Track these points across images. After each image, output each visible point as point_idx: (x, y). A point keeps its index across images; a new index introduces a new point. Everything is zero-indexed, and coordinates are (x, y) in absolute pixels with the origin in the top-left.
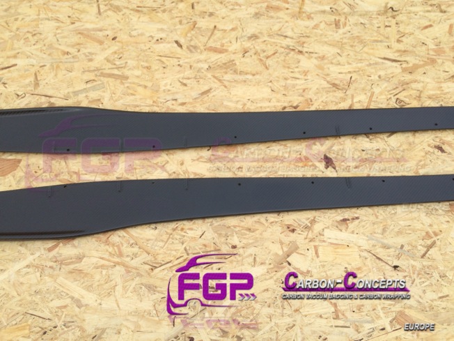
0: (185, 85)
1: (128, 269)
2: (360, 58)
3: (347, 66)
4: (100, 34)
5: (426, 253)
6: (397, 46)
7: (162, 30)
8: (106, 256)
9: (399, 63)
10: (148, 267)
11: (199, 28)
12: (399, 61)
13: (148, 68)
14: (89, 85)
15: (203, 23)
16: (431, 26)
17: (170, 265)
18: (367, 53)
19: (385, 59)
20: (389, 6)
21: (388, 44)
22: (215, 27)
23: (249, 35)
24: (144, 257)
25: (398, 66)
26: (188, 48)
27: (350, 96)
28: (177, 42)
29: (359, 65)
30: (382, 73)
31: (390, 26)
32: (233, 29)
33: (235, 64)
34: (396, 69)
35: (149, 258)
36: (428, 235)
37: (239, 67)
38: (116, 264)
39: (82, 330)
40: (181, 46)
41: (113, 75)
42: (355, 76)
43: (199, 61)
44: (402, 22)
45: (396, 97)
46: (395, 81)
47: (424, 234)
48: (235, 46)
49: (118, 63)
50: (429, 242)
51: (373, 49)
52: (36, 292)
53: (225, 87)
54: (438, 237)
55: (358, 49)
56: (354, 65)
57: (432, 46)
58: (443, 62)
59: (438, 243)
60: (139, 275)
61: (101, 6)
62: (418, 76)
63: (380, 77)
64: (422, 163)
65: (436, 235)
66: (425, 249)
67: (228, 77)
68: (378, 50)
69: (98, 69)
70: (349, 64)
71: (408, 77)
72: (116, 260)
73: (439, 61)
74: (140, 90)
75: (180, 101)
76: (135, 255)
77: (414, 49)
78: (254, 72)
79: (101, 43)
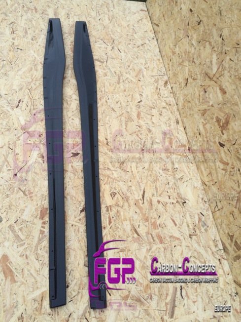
0: (117, 103)
1: (30, 83)
2: (143, 178)
3: (136, 171)
4: (141, 76)
5: (21, 190)
6: (155, 200)
7: (147, 96)
8: (36, 77)
9: (142, 199)
10: (30, 88)
11: (151, 110)
12: (143, 199)
13: (125, 91)
14: (114, 73)
15: (154, 112)
16: (176, 225)
17: (30, 94)
18: (147, 182)
19: (144, 192)
20: (187, 201)
21: (155, 195)
22: (153, 116)
23: (150, 129)
24: (34, 87)
25: (140, 198)
26: (138, 105)
27: (116, 170)
28: (141, 101)
29: (138, 177)
30: (133, 188)
31: (170, 198)
32: (153, 123)
33: (131, 122)
34: (138, 196)
35: (34, 88)
36: (31, 193)
37: (129, 124)
38: (33, 80)
39: (9, 71)
40: (139, 102)
41: (120, 80)
42: (130, 174)
43: (131, 108)
44: (175, 206)
45: (117, 193)
46: (129, 194)
47: (32, 191)
48: (142, 123)
49: (126, 81)
50: (27, 193)
51: (150, 186)
52: (25, 60)
53: (117, 117)
54: (29, 198)
55: (149, 178)
56: (137, 175)
57: (158, 222)
58: (146, 226)
59: (26, 197)
60: (27, 85)
61: (157, 77)
62: (133, 208)
63: (130, 186)
64: (74, 198)
65: (30, 197)
66: (23, 190)
67: (123, 118)
68: (150, 189)
69: (122, 75)
70: (138, 172)
71: (132, 202)
72: (34, 79)
73: (147, 224)
74: (113, 88)
75: (108, 101)
76: (35, 84)
77: (154, 210)
78: (127, 129)
79: (136, 76)
